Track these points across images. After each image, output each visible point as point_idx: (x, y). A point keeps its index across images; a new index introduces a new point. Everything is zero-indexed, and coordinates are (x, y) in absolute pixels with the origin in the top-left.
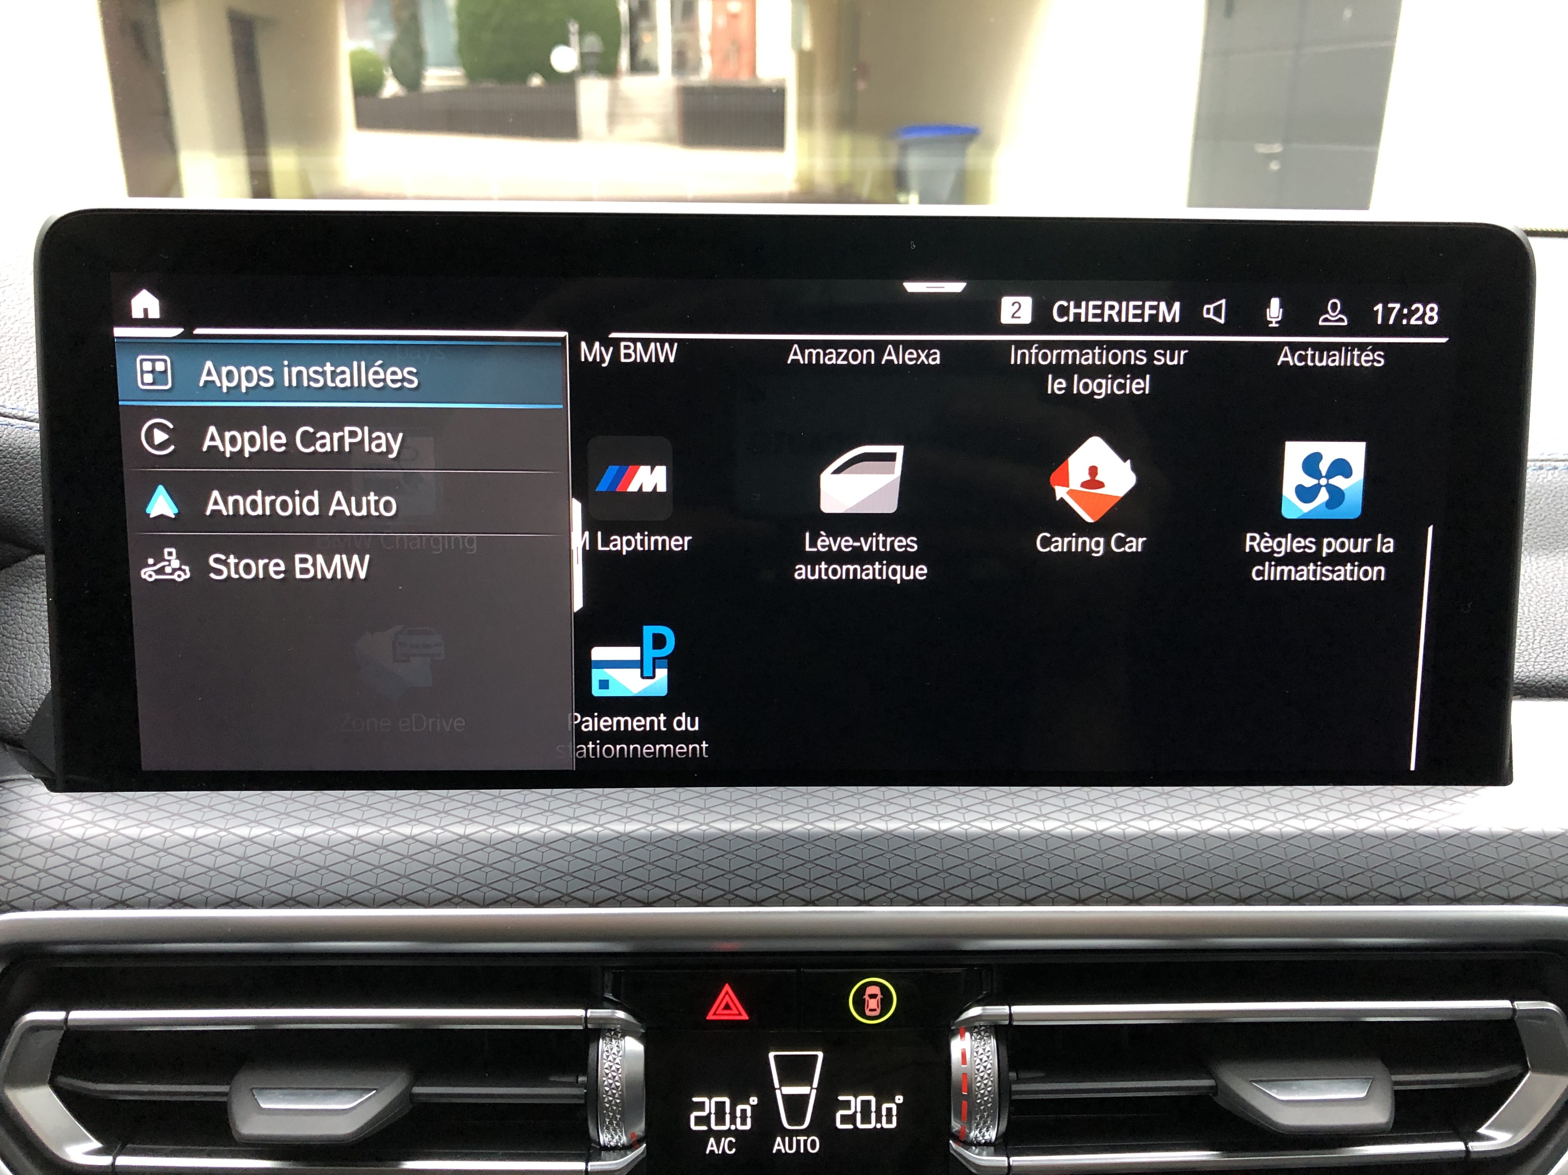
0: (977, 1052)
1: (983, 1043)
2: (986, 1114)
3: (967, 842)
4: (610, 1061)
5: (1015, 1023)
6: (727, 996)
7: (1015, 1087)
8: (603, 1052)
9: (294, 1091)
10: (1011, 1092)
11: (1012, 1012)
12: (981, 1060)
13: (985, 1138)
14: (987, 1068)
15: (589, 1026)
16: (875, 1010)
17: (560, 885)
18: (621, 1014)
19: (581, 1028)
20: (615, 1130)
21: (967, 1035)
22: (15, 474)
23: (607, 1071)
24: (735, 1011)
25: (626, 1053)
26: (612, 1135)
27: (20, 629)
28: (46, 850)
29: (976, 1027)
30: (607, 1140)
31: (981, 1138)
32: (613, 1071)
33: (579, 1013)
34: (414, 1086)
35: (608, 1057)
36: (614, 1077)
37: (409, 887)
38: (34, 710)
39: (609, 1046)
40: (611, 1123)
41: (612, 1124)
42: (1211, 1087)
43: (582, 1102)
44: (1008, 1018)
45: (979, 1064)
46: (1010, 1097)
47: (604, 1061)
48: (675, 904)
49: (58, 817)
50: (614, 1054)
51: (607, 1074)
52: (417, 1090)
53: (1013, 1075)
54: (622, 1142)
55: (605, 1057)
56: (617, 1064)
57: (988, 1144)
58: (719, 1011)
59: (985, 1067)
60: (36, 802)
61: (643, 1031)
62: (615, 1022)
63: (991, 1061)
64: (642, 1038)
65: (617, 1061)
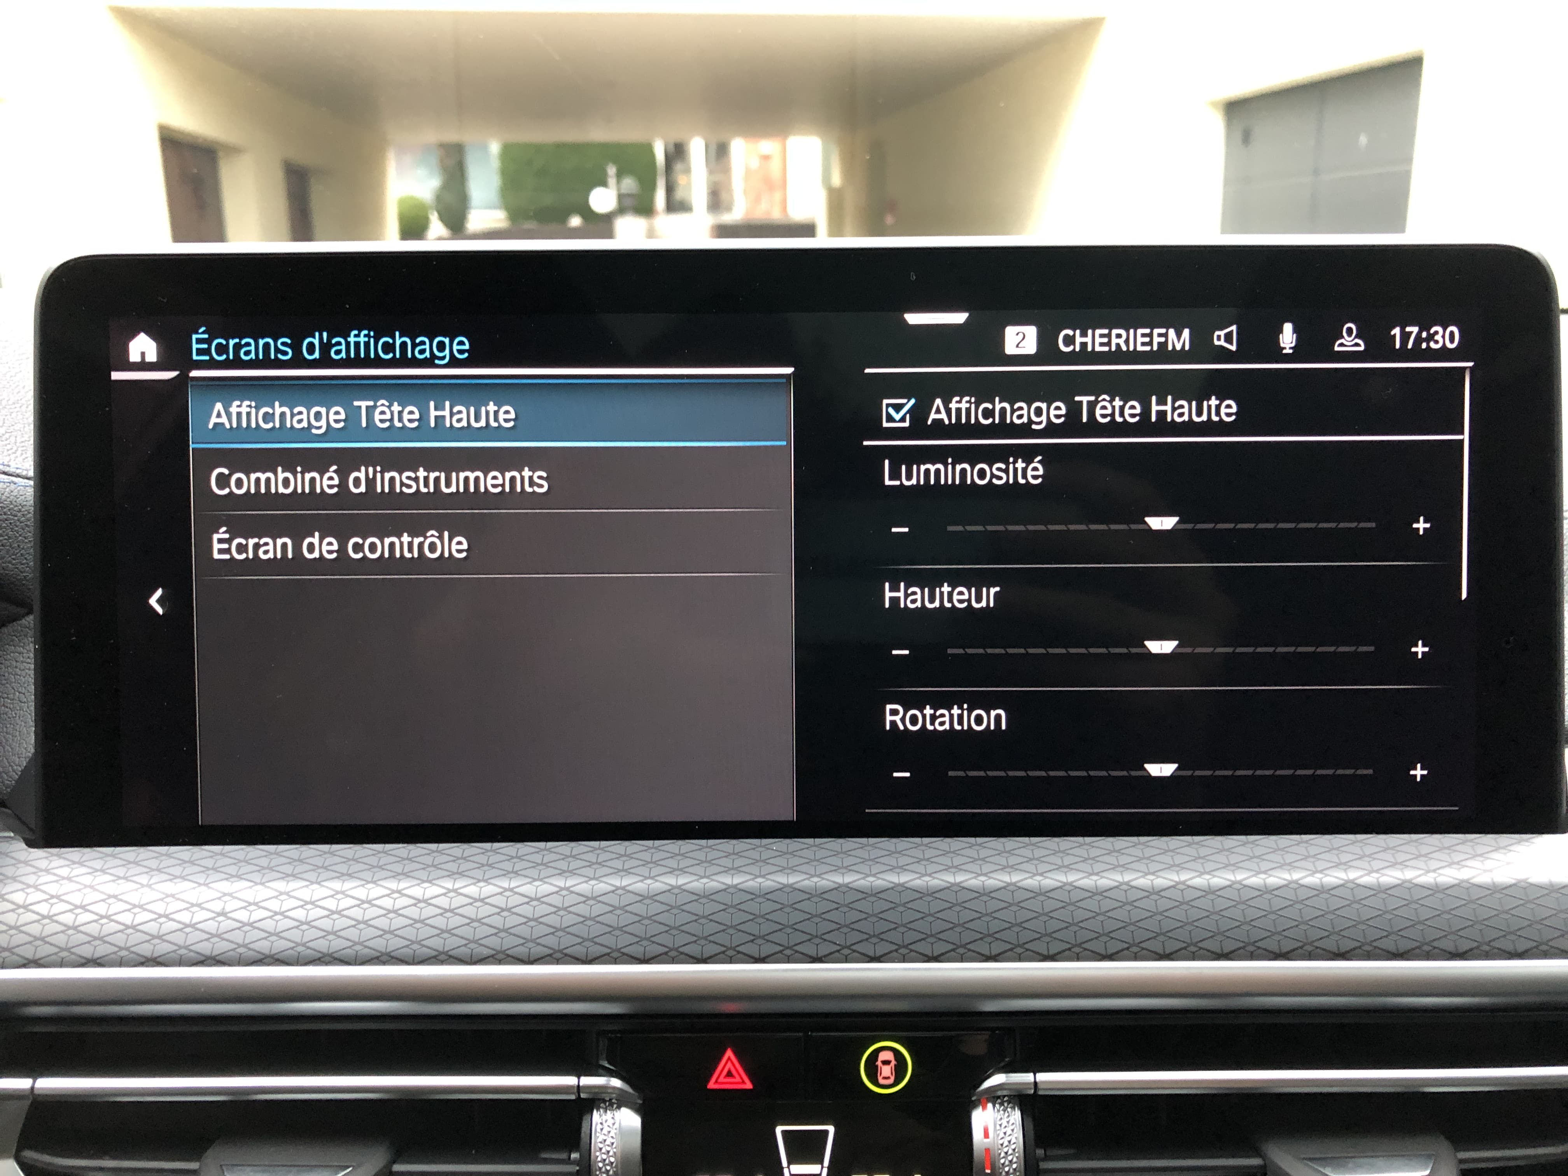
0: (1000, 1125)
1: (1006, 1114)
4: (604, 1134)
5: (1041, 1093)
6: (729, 1063)
7: (1044, 1165)
8: (597, 1124)
9: (266, 1168)
10: (1038, 1171)
11: (1037, 1080)
12: (1005, 1133)
14: (1012, 1143)
15: (583, 1096)
16: (888, 1078)
17: (551, 942)
18: (616, 1083)
19: (573, 1097)
21: (990, 1105)
22: (16, 531)
23: (601, 1146)
24: (738, 1079)
25: (622, 1126)
27: (12, 688)
29: (999, 1097)
32: (608, 1145)
33: (570, 1081)
34: (394, 1162)
35: (602, 1129)
36: (608, 1152)
37: (394, 944)
38: (19, 769)
39: (603, 1118)
42: (1261, 1165)
44: (1033, 1087)
45: (1002, 1138)
47: (598, 1135)
48: (673, 961)
49: (34, 873)
50: (608, 1126)
51: (601, 1149)
52: (396, 1167)
53: (1040, 1152)
55: (599, 1130)
56: (612, 1137)
58: (721, 1079)
60: (13, 858)
61: (640, 1102)
62: (609, 1091)
63: (1016, 1136)
64: (638, 1110)
65: (612, 1134)
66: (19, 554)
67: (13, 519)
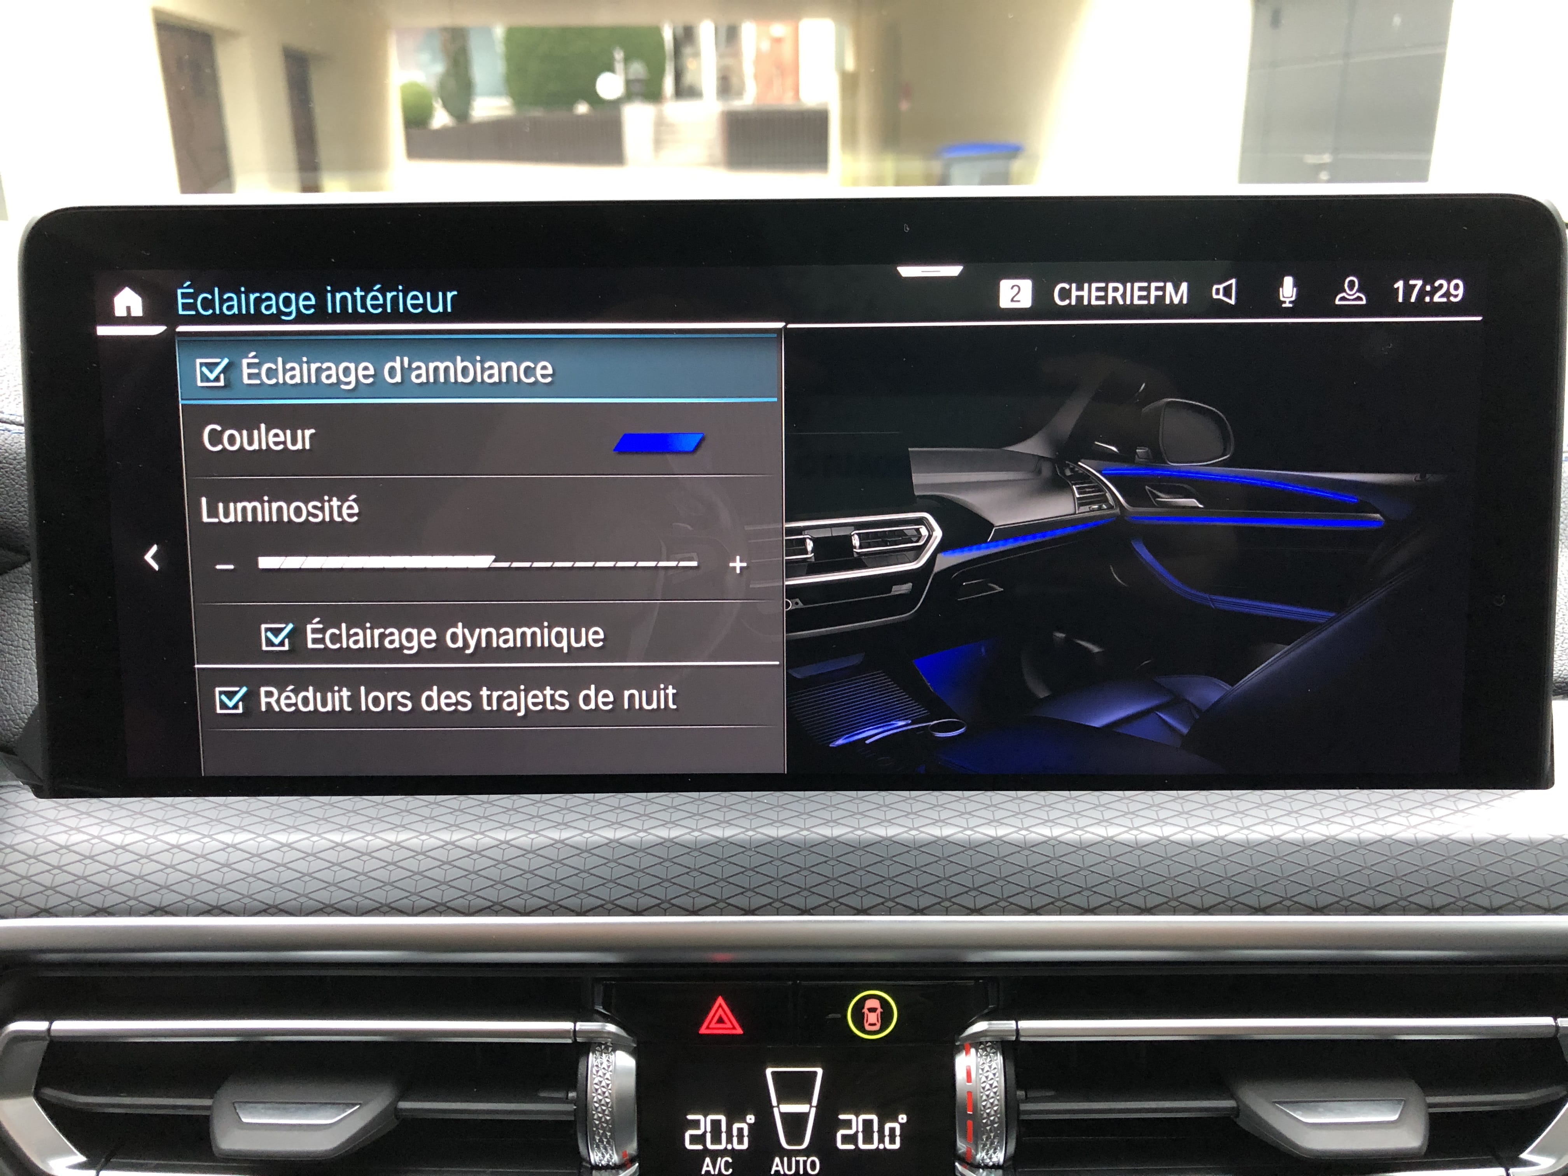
0: (983, 1070)
1: (989, 1059)
2: (992, 1135)
3: (971, 849)
4: (600, 1076)
5: (1022, 1039)
6: (720, 1009)
7: (1024, 1107)
8: (592, 1067)
9: (276, 1105)
10: (1019, 1112)
11: (1019, 1027)
12: (987, 1077)
13: (993, 1160)
14: (993, 1086)
15: (579, 1040)
16: (874, 1024)
17: (547, 893)
18: (611, 1028)
19: (569, 1041)
20: (605, 1148)
21: (973, 1051)
22: (12, 479)
23: (597, 1087)
24: (729, 1025)
25: (617, 1068)
26: (603, 1154)
27: (16, 634)
28: (30, 857)
29: (981, 1043)
30: (597, 1159)
31: (988, 1161)
32: (603, 1087)
33: (567, 1026)
34: (399, 1100)
35: (597, 1072)
36: (604, 1093)
37: (394, 895)
38: (26, 717)
39: (599, 1060)
40: (601, 1141)
41: (603, 1142)
42: (1233, 1108)
43: (572, 1118)
44: (1015, 1033)
45: (984, 1082)
46: (1018, 1117)
47: (594, 1076)
48: (665, 913)
49: (43, 823)
50: (604, 1068)
51: (597, 1090)
52: (404, 1105)
53: (1021, 1094)
54: (613, 1161)
55: (595, 1072)
56: (607, 1079)
57: (996, 1167)
58: (712, 1025)
59: (991, 1085)
60: (22, 808)
61: (635, 1045)
62: (606, 1035)
63: (998, 1079)
64: (634, 1053)
65: (608, 1076)
66: (16, 502)
67: (8, 467)
